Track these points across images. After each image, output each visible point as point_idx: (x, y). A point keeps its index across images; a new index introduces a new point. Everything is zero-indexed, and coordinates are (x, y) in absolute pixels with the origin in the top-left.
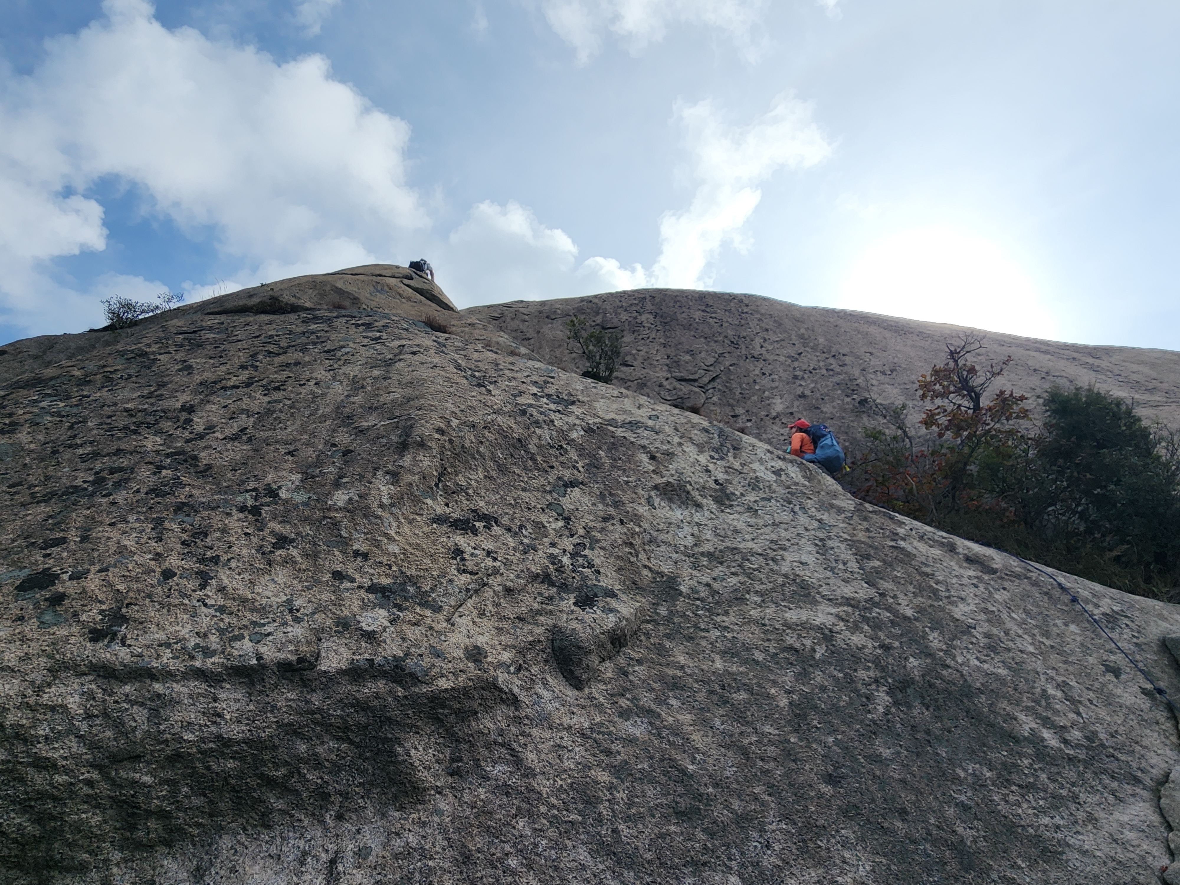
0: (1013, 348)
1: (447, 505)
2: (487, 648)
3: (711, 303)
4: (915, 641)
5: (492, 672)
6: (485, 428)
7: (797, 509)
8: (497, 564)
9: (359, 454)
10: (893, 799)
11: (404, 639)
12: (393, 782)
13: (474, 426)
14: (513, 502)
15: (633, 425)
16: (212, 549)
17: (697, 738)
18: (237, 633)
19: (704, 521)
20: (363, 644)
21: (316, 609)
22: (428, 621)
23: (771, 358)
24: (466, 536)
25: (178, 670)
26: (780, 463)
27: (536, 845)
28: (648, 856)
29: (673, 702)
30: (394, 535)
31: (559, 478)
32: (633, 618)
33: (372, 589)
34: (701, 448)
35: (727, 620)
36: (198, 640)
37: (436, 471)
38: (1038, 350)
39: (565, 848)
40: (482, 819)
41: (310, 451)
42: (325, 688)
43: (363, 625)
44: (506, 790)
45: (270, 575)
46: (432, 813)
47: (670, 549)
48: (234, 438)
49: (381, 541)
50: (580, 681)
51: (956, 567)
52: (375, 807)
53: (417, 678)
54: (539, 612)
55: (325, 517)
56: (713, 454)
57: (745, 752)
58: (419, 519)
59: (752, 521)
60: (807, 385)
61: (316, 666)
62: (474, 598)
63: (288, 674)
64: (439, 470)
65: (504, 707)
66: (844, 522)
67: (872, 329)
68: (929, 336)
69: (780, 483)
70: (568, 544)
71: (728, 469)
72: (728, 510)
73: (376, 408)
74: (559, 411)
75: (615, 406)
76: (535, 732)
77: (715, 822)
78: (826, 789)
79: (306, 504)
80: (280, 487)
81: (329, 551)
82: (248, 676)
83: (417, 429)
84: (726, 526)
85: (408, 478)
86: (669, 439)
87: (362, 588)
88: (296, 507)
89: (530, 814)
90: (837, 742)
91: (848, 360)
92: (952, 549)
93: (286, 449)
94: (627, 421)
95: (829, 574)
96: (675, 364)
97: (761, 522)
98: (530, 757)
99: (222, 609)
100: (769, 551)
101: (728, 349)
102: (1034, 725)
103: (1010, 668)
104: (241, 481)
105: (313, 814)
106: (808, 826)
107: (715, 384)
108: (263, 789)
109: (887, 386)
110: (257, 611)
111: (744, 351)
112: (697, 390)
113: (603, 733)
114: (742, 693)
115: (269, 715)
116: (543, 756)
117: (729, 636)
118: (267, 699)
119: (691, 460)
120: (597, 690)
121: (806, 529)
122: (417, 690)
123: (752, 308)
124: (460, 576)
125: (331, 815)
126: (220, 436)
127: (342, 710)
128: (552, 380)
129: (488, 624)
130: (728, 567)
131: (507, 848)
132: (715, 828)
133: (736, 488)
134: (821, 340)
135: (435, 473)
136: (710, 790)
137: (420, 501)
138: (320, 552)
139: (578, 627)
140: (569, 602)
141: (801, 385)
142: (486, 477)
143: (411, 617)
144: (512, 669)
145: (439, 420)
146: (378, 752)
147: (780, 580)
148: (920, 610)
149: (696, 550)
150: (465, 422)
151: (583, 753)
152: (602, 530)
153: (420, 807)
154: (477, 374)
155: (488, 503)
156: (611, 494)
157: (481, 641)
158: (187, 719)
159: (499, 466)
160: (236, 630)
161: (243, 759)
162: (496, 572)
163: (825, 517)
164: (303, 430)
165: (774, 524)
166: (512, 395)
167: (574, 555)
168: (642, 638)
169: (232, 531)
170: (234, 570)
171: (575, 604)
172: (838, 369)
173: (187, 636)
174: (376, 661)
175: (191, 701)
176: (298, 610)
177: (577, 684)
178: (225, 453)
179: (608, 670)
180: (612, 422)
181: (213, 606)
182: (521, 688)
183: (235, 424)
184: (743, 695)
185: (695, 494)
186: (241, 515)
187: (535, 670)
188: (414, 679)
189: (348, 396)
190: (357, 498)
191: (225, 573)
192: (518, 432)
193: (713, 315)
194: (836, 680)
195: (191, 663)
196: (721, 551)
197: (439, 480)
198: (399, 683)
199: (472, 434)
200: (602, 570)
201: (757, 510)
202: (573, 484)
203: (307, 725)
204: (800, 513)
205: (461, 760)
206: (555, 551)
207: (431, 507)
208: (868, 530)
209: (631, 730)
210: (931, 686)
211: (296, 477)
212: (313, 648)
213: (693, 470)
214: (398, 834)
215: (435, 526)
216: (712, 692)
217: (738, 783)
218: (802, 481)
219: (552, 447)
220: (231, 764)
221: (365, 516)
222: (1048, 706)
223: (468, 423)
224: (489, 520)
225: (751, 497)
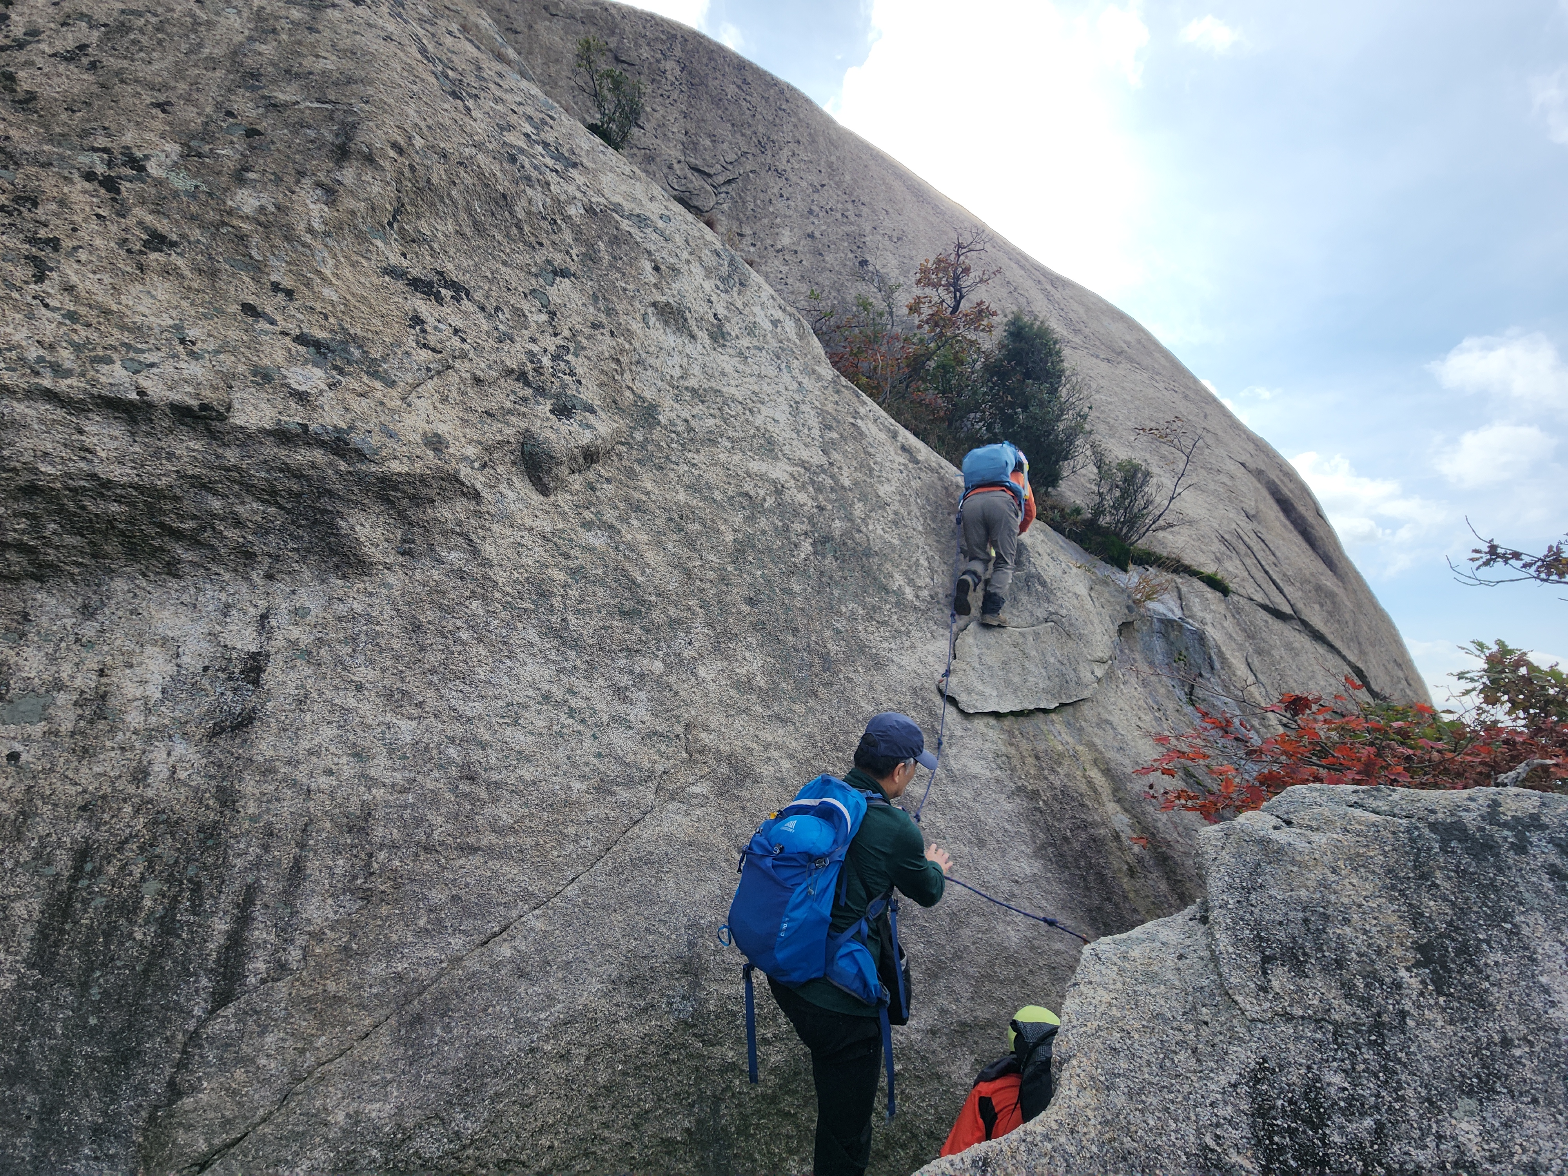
0: (1001, 253)
1: (404, 255)
2: (450, 439)
3: (749, 80)
4: (845, 508)
5: (454, 464)
6: (461, 164)
7: (783, 366)
8: (466, 346)
9: (273, 143)
10: (792, 621)
11: (347, 410)
12: (333, 552)
13: (445, 156)
14: (490, 276)
15: (641, 220)
16: (46, 226)
17: (650, 556)
18: (101, 354)
19: (695, 355)
20: (293, 405)
21: (220, 346)
22: (379, 395)
23: (794, 179)
24: (428, 302)
25: (17, 386)
26: (780, 312)
27: (488, 624)
28: (591, 641)
29: (634, 522)
30: (330, 276)
31: (548, 262)
32: (609, 438)
33: (302, 339)
34: (708, 272)
35: (697, 458)
36: (41, 352)
37: (390, 204)
38: (1017, 263)
39: (516, 629)
40: (434, 596)
41: (191, 113)
42: (242, 445)
43: (292, 381)
44: (461, 575)
45: (144, 284)
46: (379, 586)
47: (656, 375)
48: (69, 57)
49: (312, 279)
50: (547, 488)
51: (892, 453)
52: (313, 573)
53: (365, 456)
54: (510, 412)
55: (224, 224)
56: (719, 283)
57: (688, 573)
58: (365, 264)
59: (740, 367)
60: (819, 226)
61: (226, 418)
62: (435, 379)
63: (187, 420)
64: (395, 204)
65: (464, 500)
66: (819, 390)
67: (897, 185)
68: (942, 213)
69: (775, 335)
70: (550, 343)
71: (730, 305)
72: (720, 350)
73: (297, 76)
74: (557, 171)
75: (623, 188)
76: (495, 527)
77: (652, 622)
78: (745, 609)
79: (193, 195)
80: (147, 157)
81: (233, 273)
82: (126, 411)
83: (363, 133)
84: (715, 366)
85: (349, 203)
86: (678, 251)
87: (287, 334)
88: (176, 194)
89: (484, 598)
90: (762, 576)
91: (865, 210)
92: (895, 436)
93: (152, 96)
94: (635, 213)
95: (794, 436)
96: (691, 146)
97: (748, 371)
98: (489, 550)
99: (72, 316)
100: (748, 401)
101: (753, 150)
102: (902, 583)
103: (901, 540)
104: (83, 130)
105: (235, 571)
106: (724, 632)
107: (729, 188)
108: (166, 539)
109: (888, 253)
110: (130, 330)
111: (769, 161)
112: (709, 188)
113: (564, 539)
114: (697, 524)
115: (164, 462)
116: (501, 550)
117: (696, 473)
118: (160, 444)
119: (696, 283)
120: (562, 499)
121: (786, 389)
122: (364, 467)
123: (793, 107)
124: (419, 350)
125: (259, 574)
126: (48, 50)
127: (268, 472)
128: (551, 122)
129: (451, 413)
130: (708, 408)
131: (459, 623)
132: (651, 626)
133: (733, 328)
134: (848, 177)
135: (388, 206)
136: (653, 598)
137: (366, 240)
138: (219, 271)
139: (553, 436)
140: (545, 407)
141: (813, 223)
142: (457, 232)
143: (355, 385)
144: (476, 465)
145: (396, 129)
146: (316, 522)
147: (752, 432)
148: (856, 483)
149: (682, 382)
150: (433, 147)
151: (543, 553)
152: (590, 337)
153: (365, 578)
154: (450, 72)
155: (458, 267)
156: (605, 298)
157: (443, 429)
158: (42, 448)
159: (475, 223)
160: (99, 349)
161: (132, 504)
162: (464, 356)
163: (805, 380)
164: (179, 73)
165: (759, 375)
166: (498, 125)
167: (556, 358)
168: (615, 458)
169: (75, 207)
170: (84, 265)
171: (552, 411)
172: (852, 218)
173: (24, 343)
174: (311, 428)
175: (43, 427)
176: (194, 343)
177: (545, 491)
178: (56, 80)
179: (576, 482)
180: (617, 208)
181: (59, 309)
182: (485, 484)
183: (70, 35)
184: (697, 527)
185: (692, 323)
186: (87, 185)
187: (500, 469)
188: (361, 455)
189: (250, 39)
190: (272, 208)
191: (71, 266)
192: (503, 185)
193: (748, 98)
194: (776, 528)
195: (37, 380)
196: (705, 390)
197: (394, 217)
198: (343, 457)
199: (442, 167)
200: (583, 381)
201: (747, 358)
202: (563, 273)
203: (221, 482)
204: (785, 371)
205: (413, 542)
206: (535, 348)
207: (383, 252)
208: (837, 403)
209: (592, 540)
210: (844, 544)
211: (174, 149)
212: (221, 395)
213: (695, 295)
214: (340, 600)
215: (387, 278)
216: (670, 520)
217: (677, 595)
218: (794, 338)
219: (545, 219)
220: (115, 508)
221: (287, 238)
222: (916, 571)
223: (438, 150)
224: (459, 290)
225: (745, 342)
